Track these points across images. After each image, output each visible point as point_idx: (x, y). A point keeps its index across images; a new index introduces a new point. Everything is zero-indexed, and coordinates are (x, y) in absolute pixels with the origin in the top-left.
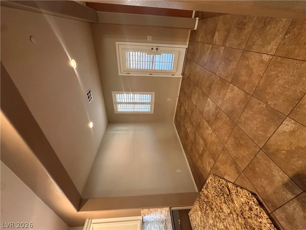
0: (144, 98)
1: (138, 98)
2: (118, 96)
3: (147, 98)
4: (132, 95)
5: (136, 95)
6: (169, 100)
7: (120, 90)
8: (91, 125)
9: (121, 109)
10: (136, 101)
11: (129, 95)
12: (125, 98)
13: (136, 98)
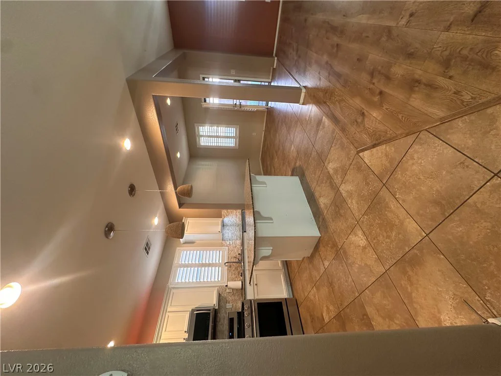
0: (228, 132)
1: (222, 131)
2: (201, 128)
3: (232, 131)
4: (215, 128)
5: (219, 128)
6: (254, 134)
7: (203, 123)
8: (178, 155)
9: (204, 142)
10: (220, 135)
11: (213, 128)
12: (206, 131)
13: (220, 131)
